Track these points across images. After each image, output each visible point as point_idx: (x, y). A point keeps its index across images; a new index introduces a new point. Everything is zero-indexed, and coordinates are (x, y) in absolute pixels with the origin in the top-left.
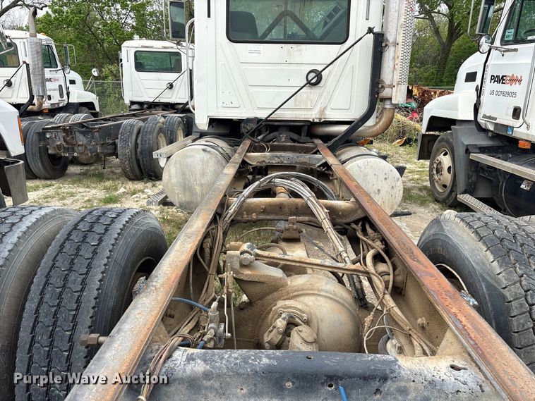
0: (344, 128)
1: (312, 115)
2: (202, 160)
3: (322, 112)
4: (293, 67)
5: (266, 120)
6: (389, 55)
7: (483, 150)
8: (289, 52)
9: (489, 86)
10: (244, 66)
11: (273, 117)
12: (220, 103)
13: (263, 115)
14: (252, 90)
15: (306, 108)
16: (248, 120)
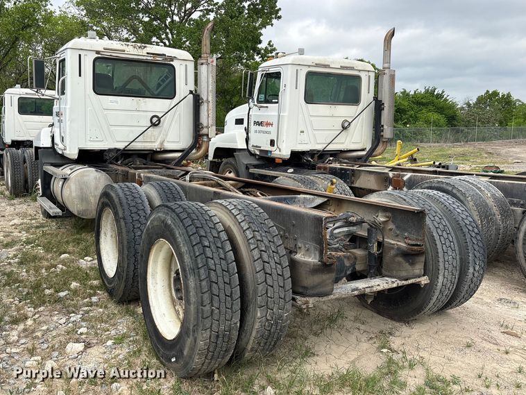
0: (179, 155)
1: (155, 146)
2: (96, 178)
3: (162, 143)
4: (141, 113)
5: (124, 150)
6: (204, 108)
7: (256, 166)
8: (137, 103)
9: (253, 128)
10: (106, 112)
11: (129, 148)
12: (88, 138)
13: (121, 146)
14: (113, 128)
15: (152, 142)
16: (110, 150)
